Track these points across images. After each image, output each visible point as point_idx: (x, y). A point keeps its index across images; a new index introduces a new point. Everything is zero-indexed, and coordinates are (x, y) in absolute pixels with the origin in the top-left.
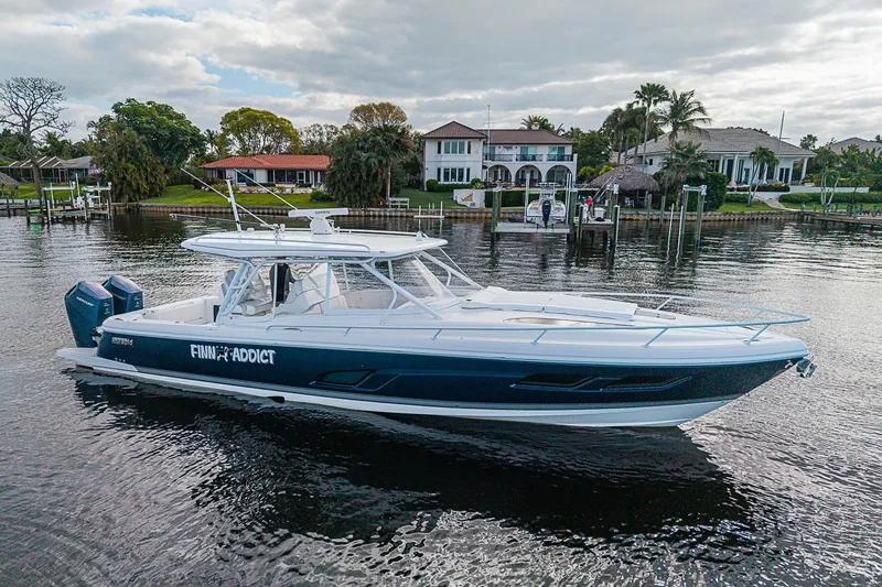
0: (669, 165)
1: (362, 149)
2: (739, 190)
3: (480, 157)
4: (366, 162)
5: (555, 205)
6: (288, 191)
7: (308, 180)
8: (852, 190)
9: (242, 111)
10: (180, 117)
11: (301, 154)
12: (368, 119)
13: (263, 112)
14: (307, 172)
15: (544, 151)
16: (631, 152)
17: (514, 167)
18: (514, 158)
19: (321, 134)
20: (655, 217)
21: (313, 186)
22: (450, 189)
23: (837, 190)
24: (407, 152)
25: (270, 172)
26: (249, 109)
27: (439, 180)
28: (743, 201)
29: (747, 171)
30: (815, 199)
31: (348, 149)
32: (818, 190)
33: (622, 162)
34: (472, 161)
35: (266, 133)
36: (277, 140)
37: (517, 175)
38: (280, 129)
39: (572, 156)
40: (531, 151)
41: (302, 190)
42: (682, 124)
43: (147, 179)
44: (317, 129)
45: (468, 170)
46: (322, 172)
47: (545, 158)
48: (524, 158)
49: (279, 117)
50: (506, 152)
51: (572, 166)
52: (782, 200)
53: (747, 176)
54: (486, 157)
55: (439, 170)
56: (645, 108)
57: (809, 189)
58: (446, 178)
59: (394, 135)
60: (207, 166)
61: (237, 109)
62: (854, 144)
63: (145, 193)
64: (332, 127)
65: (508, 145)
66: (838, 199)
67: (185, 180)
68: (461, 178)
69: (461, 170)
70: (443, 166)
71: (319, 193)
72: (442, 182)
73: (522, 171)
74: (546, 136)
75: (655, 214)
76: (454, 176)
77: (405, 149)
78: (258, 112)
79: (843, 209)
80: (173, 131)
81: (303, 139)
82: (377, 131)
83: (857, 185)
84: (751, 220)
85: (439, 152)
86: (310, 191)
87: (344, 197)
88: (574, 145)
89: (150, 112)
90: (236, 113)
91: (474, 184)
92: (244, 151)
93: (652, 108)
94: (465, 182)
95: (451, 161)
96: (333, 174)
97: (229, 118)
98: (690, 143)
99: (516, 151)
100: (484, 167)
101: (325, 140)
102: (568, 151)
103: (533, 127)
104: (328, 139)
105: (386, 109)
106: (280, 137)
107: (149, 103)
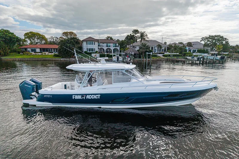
0: (140, 48)
1: (68, 43)
2: (155, 54)
3: (97, 46)
4: (69, 47)
5: (120, 57)
6: (47, 54)
7: (52, 51)
8: (176, 54)
9: (30, 32)
10: (12, 34)
11: (49, 44)
12: (67, 36)
13: (37, 33)
14: (51, 49)
15: (112, 45)
16: (131, 45)
17: (105, 48)
18: (105, 46)
19: (53, 39)
20: (140, 60)
21: (54, 53)
22: (91, 54)
23: (174, 54)
24: (79, 44)
25: (41, 49)
26: (32, 32)
27: (87, 51)
28: (156, 56)
29: (155, 49)
30: (169, 56)
31: (64, 43)
32: (170, 54)
33: (130, 47)
34: (95, 47)
35: (38, 39)
36: (41, 40)
37: (106, 50)
38: (42, 37)
39: (118, 46)
40: (109, 45)
41: (51, 54)
42: (143, 39)
43: (3, 51)
44: (52, 38)
45: (95, 49)
46: (56, 49)
47: (112, 46)
48: (107, 46)
49: (41, 34)
50: (103, 45)
51: (118, 48)
52: (163, 56)
53: (155, 50)
54: (99, 46)
55: (87, 49)
56: (134, 35)
57: (168, 53)
58: (89, 51)
59: (76, 40)
60: (21, 47)
61: (29, 32)
62: (175, 44)
63: (3, 55)
64: (56, 37)
65: (103, 43)
66: (174, 56)
67: (15, 51)
68: (93, 51)
69: (93, 49)
70: (88, 48)
71: (56, 54)
72: (88, 52)
73: (107, 49)
74: (111, 41)
75: (140, 59)
76: (91, 50)
77: (79, 43)
78: (35, 33)
79: (175, 58)
80: (10, 37)
81: (49, 40)
82: (71, 39)
83: (177, 52)
84: (158, 60)
85: (87, 44)
86: (53, 54)
87: (63, 55)
88: (119, 43)
89: (2, 32)
90: (28, 33)
91: (96, 52)
92: (31, 43)
93: (136, 35)
94: (94, 52)
95: (90, 46)
96: (60, 49)
97: (26, 34)
98: (145, 43)
99: (105, 45)
100: (98, 48)
101: (55, 41)
102: (117, 45)
103: (109, 39)
104: (56, 40)
105: (71, 33)
106: (42, 40)
107: (2, 29)
